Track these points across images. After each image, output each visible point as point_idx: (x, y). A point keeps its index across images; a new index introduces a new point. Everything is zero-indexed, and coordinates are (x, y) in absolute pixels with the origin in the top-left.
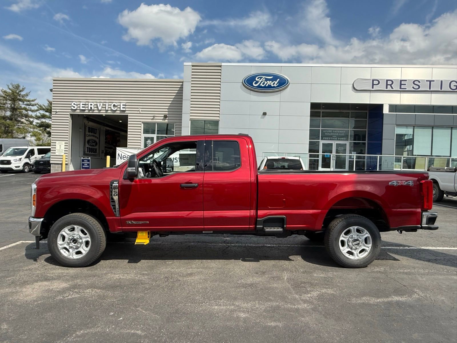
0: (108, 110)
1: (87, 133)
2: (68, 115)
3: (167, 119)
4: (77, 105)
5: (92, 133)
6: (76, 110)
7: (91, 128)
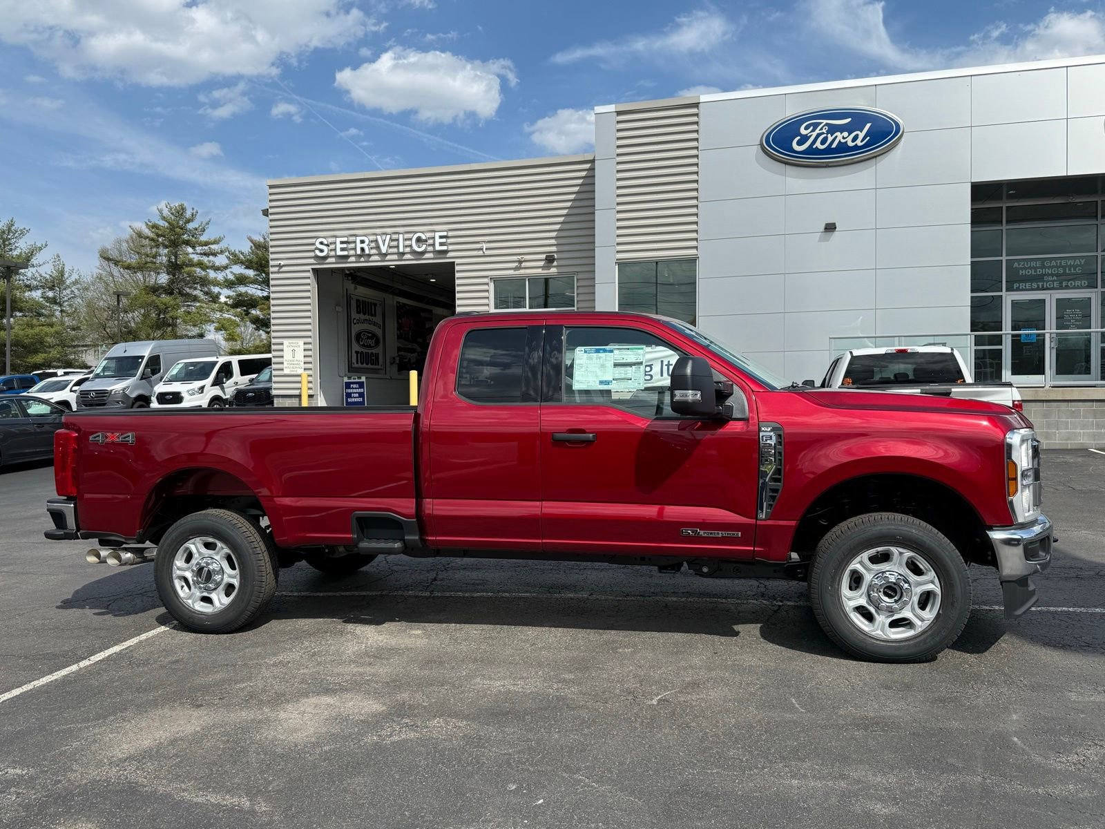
0: (403, 254)
1: (354, 315)
2: (309, 271)
3: (554, 267)
4: (328, 245)
5: (365, 314)
6: (325, 258)
7: (363, 301)
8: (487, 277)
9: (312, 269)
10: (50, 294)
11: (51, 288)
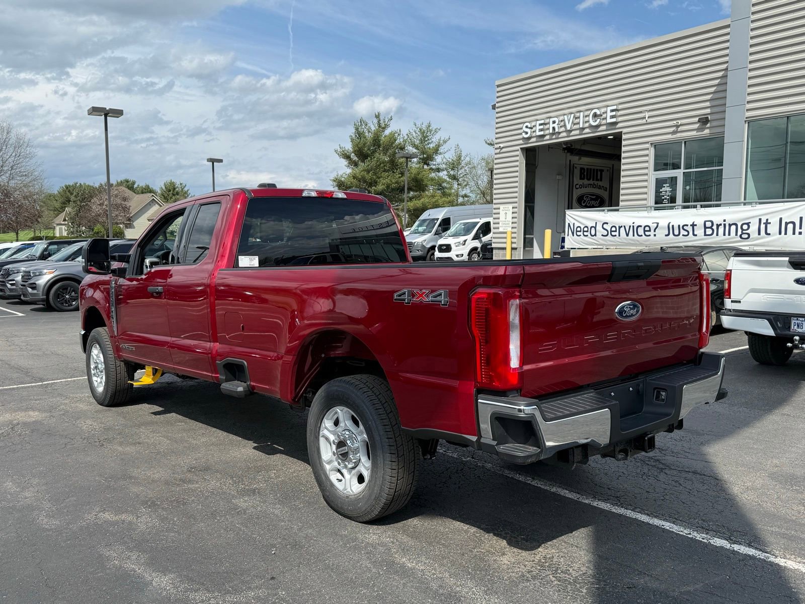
0: (583, 129)
1: (577, 181)
2: (519, 150)
3: (708, 128)
4: (531, 128)
6: (529, 138)
7: (587, 169)
8: (648, 142)
9: (521, 148)
10: (452, 173)
11: (452, 169)
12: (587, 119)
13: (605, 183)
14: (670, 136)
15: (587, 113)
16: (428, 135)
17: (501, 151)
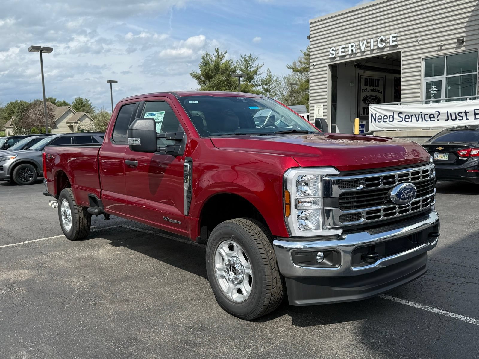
0: (373, 50)
1: (363, 87)
2: (327, 66)
3: (464, 46)
4: (336, 51)
5: (370, 86)
6: (334, 58)
7: (369, 79)
8: (420, 58)
9: (328, 65)
10: (266, 87)
11: (266, 84)
12: (376, 43)
13: (381, 88)
14: (436, 53)
15: (375, 39)
16: (249, 62)
17: (314, 68)
